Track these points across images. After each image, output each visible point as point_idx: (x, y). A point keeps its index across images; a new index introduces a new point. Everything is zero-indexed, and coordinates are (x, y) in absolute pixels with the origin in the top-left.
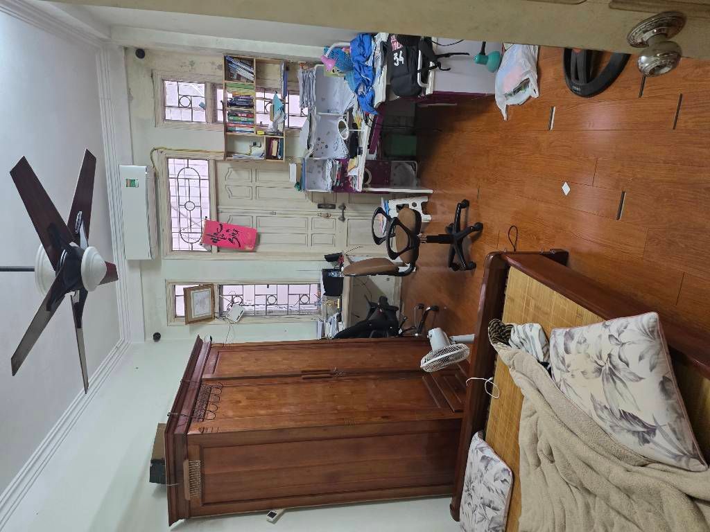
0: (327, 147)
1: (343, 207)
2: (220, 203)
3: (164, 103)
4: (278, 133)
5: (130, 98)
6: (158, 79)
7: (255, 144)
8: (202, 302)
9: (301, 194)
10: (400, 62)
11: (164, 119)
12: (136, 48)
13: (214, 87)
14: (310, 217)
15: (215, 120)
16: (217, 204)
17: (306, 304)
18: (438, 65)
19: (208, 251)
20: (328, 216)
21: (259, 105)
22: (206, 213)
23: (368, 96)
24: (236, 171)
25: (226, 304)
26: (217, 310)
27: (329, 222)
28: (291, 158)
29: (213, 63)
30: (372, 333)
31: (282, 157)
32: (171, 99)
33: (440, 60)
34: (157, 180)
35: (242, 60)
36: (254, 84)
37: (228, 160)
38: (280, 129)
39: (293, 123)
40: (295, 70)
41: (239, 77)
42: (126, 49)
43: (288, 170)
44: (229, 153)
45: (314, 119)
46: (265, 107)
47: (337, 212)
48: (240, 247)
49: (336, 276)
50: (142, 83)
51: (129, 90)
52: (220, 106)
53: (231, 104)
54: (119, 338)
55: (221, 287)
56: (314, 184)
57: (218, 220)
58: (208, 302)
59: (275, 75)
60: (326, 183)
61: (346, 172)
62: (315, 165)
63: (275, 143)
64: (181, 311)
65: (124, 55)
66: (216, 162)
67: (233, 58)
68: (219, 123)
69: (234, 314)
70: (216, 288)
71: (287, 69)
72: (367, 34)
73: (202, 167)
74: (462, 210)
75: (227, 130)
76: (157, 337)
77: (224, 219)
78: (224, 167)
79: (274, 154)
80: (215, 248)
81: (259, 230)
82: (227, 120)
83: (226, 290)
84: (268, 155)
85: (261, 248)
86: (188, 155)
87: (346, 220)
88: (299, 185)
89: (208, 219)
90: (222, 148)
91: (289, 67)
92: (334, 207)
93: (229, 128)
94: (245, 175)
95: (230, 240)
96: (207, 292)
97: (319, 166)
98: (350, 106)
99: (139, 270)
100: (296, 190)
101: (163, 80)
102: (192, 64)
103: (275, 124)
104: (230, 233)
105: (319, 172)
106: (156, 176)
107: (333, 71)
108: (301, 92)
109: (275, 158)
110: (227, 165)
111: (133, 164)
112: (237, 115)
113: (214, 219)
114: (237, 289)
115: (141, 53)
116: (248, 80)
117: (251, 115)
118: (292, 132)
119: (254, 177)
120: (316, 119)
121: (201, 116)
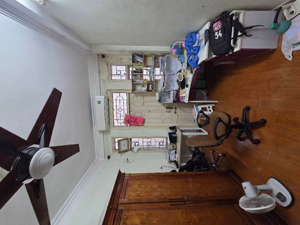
0: (170, 86)
1: (176, 108)
2: (131, 108)
3: (111, 73)
4: (152, 81)
5: (100, 72)
6: (109, 65)
7: (143, 86)
8: (124, 145)
9: (160, 104)
10: (219, 37)
11: (112, 79)
12: (101, 54)
13: (129, 67)
14: (163, 112)
15: (129, 79)
16: (130, 109)
17: (162, 145)
18: (244, 34)
19: (126, 126)
20: (170, 112)
21: (145, 72)
22: (126, 112)
23: (195, 60)
24: (136, 96)
25: (133, 145)
26: (130, 147)
27: (170, 114)
28: (156, 91)
29: (128, 58)
30: (196, 167)
31: (153, 90)
32: (114, 72)
33: (246, 31)
34: (109, 101)
35: (138, 55)
36: (143, 64)
37: (134, 93)
38: (153, 80)
39: (157, 78)
40: (158, 58)
41: (138, 62)
42: (98, 55)
43: (155, 95)
44: (133, 90)
45: (166, 75)
46: (147, 73)
47: (173, 110)
48: (137, 125)
49: (174, 136)
50: (104, 67)
51: (99, 70)
52: (131, 73)
53: (134, 72)
54: (95, 158)
55: (131, 139)
56: (165, 100)
57: (130, 115)
58: (126, 144)
59: (150, 61)
60: (170, 100)
61: (179, 95)
62: (165, 93)
63: (150, 86)
64: (117, 148)
65: (97, 57)
66: (129, 93)
67: (135, 55)
68: (131, 79)
69: (136, 149)
70: (129, 139)
71: (155, 58)
72: (193, 33)
73: (124, 96)
74: (247, 111)
75: (133, 81)
76: (109, 157)
77: (132, 114)
78: (132, 95)
79: (150, 89)
80: (129, 125)
81: (144, 118)
82: (133, 78)
83: (133, 140)
84: (148, 90)
85: (145, 124)
86: (119, 91)
87: (177, 113)
88: (160, 101)
89: (126, 114)
90: (131, 88)
91: (156, 58)
92: (172, 108)
93: (134, 81)
94: (139, 97)
95: (134, 122)
96: (126, 141)
97: (167, 93)
98: (180, 69)
99: (102, 133)
100: (158, 102)
101: (111, 66)
102: (121, 59)
103: (151, 78)
104: (134, 119)
105: (167, 96)
106: (108, 99)
107: (174, 55)
108: (160, 66)
109: (151, 91)
110: (133, 94)
111: (101, 95)
112: (137, 76)
113: (128, 114)
114: (137, 140)
115: (103, 56)
116: (141, 63)
117: (142, 76)
118: (157, 81)
119: (143, 98)
120: (167, 75)
121: (124, 78)
